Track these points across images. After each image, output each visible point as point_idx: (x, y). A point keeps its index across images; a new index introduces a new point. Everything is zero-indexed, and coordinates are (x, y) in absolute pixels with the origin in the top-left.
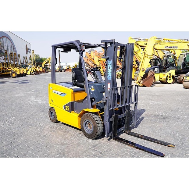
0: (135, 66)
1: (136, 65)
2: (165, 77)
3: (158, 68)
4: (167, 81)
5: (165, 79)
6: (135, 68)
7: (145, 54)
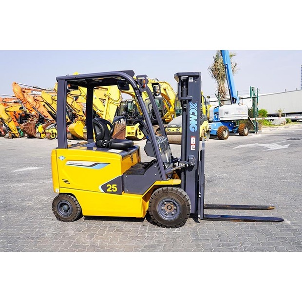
0: (83, 118)
1: (83, 116)
2: (134, 131)
3: (123, 118)
4: (137, 136)
5: (134, 134)
6: (82, 121)
7: (109, 98)
